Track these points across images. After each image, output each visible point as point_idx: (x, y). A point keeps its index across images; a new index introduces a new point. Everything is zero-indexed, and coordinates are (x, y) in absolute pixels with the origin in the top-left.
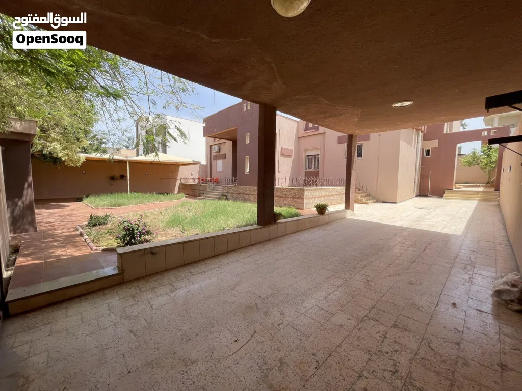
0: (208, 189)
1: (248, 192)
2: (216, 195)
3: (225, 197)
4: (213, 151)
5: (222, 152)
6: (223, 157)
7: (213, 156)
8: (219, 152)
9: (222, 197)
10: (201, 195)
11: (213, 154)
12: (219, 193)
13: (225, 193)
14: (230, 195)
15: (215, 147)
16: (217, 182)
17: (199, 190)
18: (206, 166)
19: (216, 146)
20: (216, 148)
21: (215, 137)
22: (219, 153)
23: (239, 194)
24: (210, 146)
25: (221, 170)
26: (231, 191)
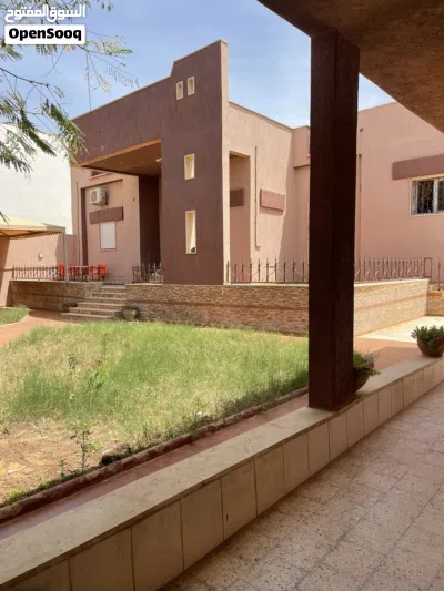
0: (88, 293)
1: (194, 299)
2: (108, 308)
3: (134, 313)
4: (89, 201)
5: (114, 203)
6: (118, 215)
7: (91, 214)
8: (106, 204)
9: (126, 312)
10: (71, 308)
11: (90, 209)
12: (115, 302)
13: (133, 301)
14: (146, 305)
15: (95, 193)
16: (103, 275)
17: (62, 296)
18: (74, 236)
19: (98, 190)
20: (98, 195)
21: (96, 168)
22: (105, 207)
23: (171, 303)
24: (83, 190)
25: (112, 246)
26: (149, 296)
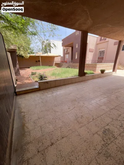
1: (76, 65)
2: (65, 66)
3: (68, 67)
6: (68, 53)
7: (65, 53)
16: (66, 62)
17: (61, 65)
18: (63, 57)
19: (66, 50)
21: (66, 46)
23: (73, 66)
25: (68, 58)
26: (71, 65)
